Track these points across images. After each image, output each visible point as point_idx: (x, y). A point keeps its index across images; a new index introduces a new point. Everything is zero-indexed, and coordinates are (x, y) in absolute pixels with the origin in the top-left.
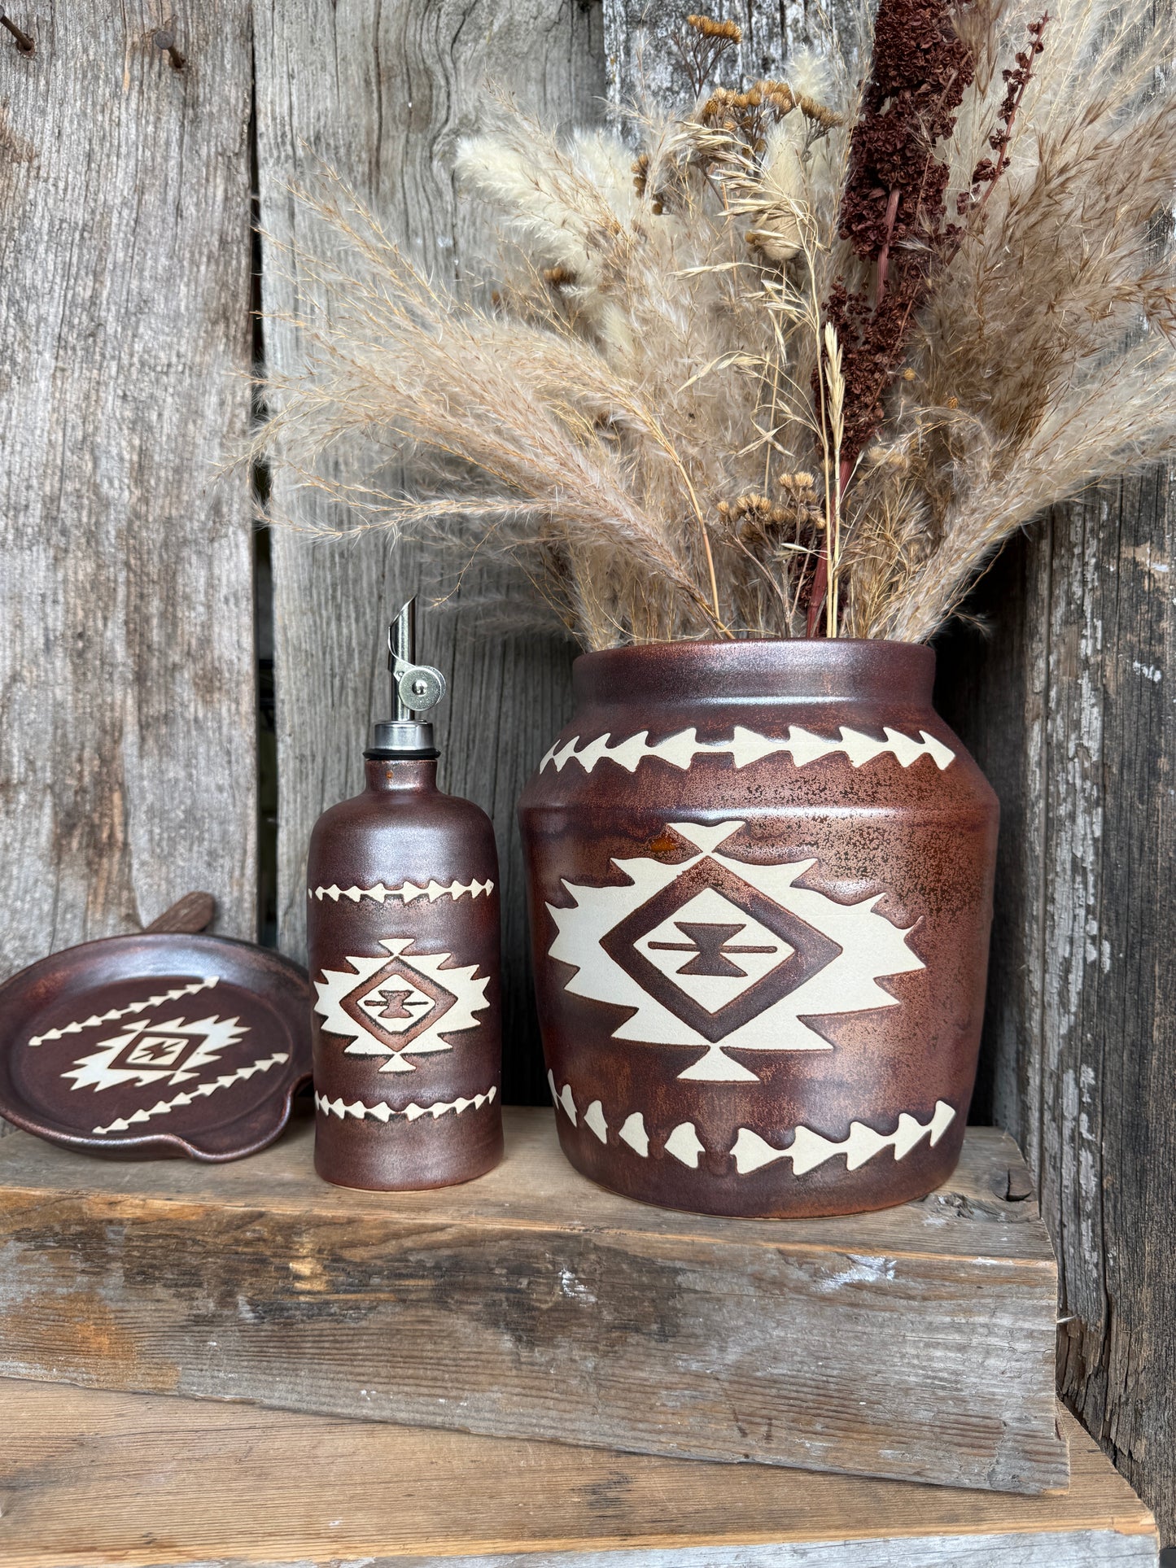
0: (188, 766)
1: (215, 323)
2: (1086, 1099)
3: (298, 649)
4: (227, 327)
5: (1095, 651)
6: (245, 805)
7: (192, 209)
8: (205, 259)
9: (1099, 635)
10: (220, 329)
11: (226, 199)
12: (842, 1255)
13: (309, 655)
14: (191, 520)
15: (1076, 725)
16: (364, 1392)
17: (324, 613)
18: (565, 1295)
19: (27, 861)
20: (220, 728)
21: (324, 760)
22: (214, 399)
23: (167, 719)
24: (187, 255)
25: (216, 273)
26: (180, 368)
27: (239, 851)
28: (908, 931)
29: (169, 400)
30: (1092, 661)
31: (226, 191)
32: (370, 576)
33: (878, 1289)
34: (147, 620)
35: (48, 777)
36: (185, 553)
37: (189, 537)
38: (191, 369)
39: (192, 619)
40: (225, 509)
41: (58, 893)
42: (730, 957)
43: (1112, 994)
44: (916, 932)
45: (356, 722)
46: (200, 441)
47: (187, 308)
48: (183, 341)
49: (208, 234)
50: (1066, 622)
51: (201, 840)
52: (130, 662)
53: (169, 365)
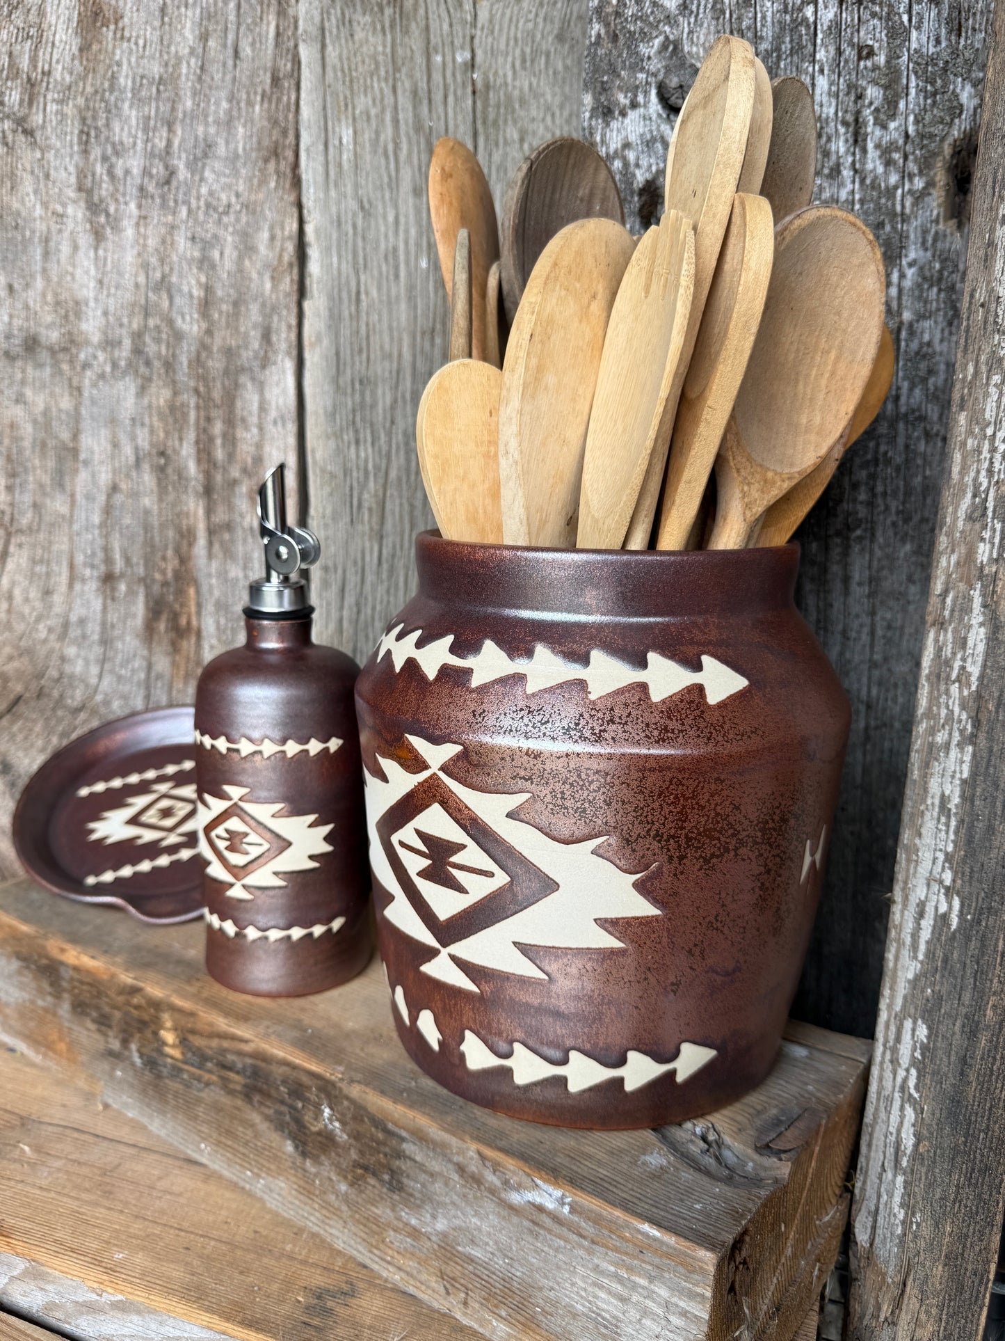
1: (266, 161)
2: (918, 1055)
3: (323, 471)
4: (278, 163)
5: (990, 559)
7: (248, 50)
8: (259, 98)
9: (997, 540)
10: (271, 166)
11: (278, 34)
12: (528, 1175)
13: (333, 476)
14: (247, 348)
15: (962, 643)
16: (203, 1146)
17: (345, 437)
18: (326, 1126)
19: (128, 638)
21: (344, 571)
22: (265, 235)
23: (229, 527)
24: (244, 96)
25: (269, 110)
26: (238, 207)
28: (638, 876)
29: (230, 239)
30: (986, 570)
31: (278, 26)
32: (384, 402)
33: (556, 1218)
34: (211, 439)
35: (141, 571)
36: (242, 380)
37: (245, 365)
38: (247, 207)
39: (247, 438)
40: (274, 338)
41: (150, 667)
42: (455, 872)
43: (955, 955)
44: (648, 878)
45: (370, 539)
46: (254, 275)
47: (244, 149)
48: (241, 181)
49: (261, 72)
50: (970, 518)
52: (201, 476)
53: (229, 206)
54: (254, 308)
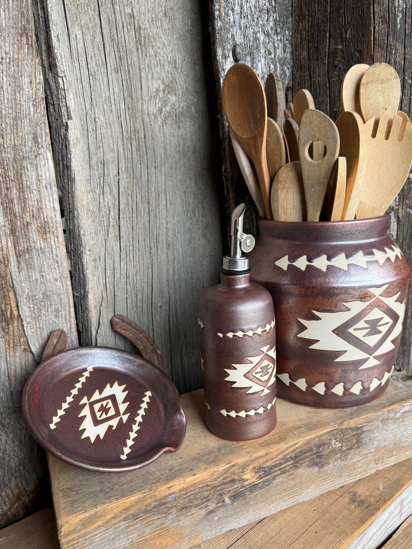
0: (41, 272)
1: (21, 36)
4: (28, 39)
5: (396, 205)
6: (67, 285)
9: (397, 200)
10: (24, 39)
13: (93, 212)
14: (25, 146)
17: (97, 191)
18: (333, 448)
20: (52, 251)
21: (105, 259)
22: (27, 80)
23: (28, 250)
25: (17, 6)
26: (8, 60)
27: (67, 306)
30: (395, 208)
34: (12, 201)
36: (25, 163)
37: (25, 155)
38: (13, 61)
39: (32, 198)
40: (39, 140)
42: (379, 328)
46: (23, 103)
47: (6, 25)
48: (7, 45)
51: (51, 305)
52: (7, 224)
54: (26, 122)
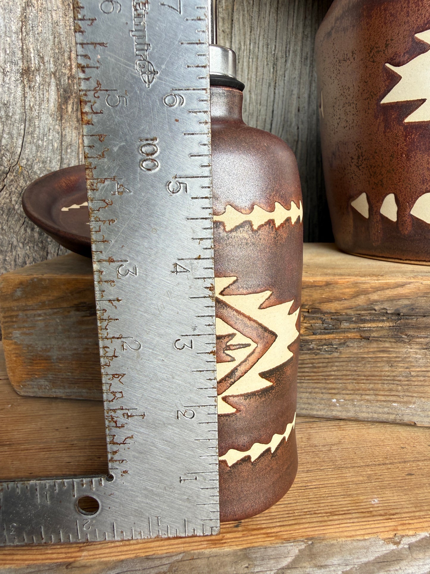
16: (334, 400)
41: (62, 137)
